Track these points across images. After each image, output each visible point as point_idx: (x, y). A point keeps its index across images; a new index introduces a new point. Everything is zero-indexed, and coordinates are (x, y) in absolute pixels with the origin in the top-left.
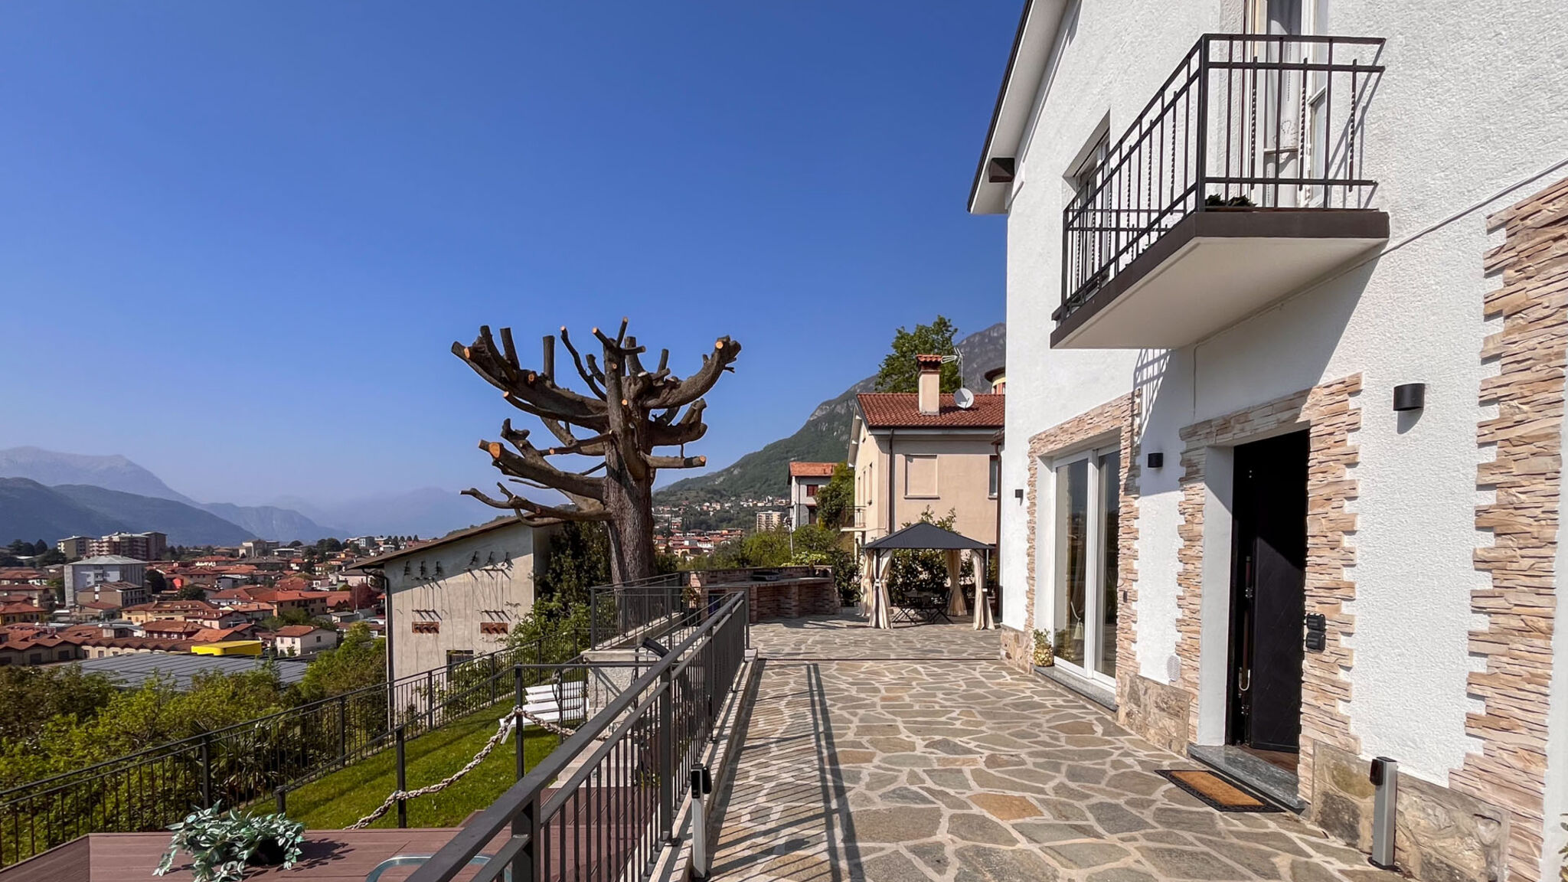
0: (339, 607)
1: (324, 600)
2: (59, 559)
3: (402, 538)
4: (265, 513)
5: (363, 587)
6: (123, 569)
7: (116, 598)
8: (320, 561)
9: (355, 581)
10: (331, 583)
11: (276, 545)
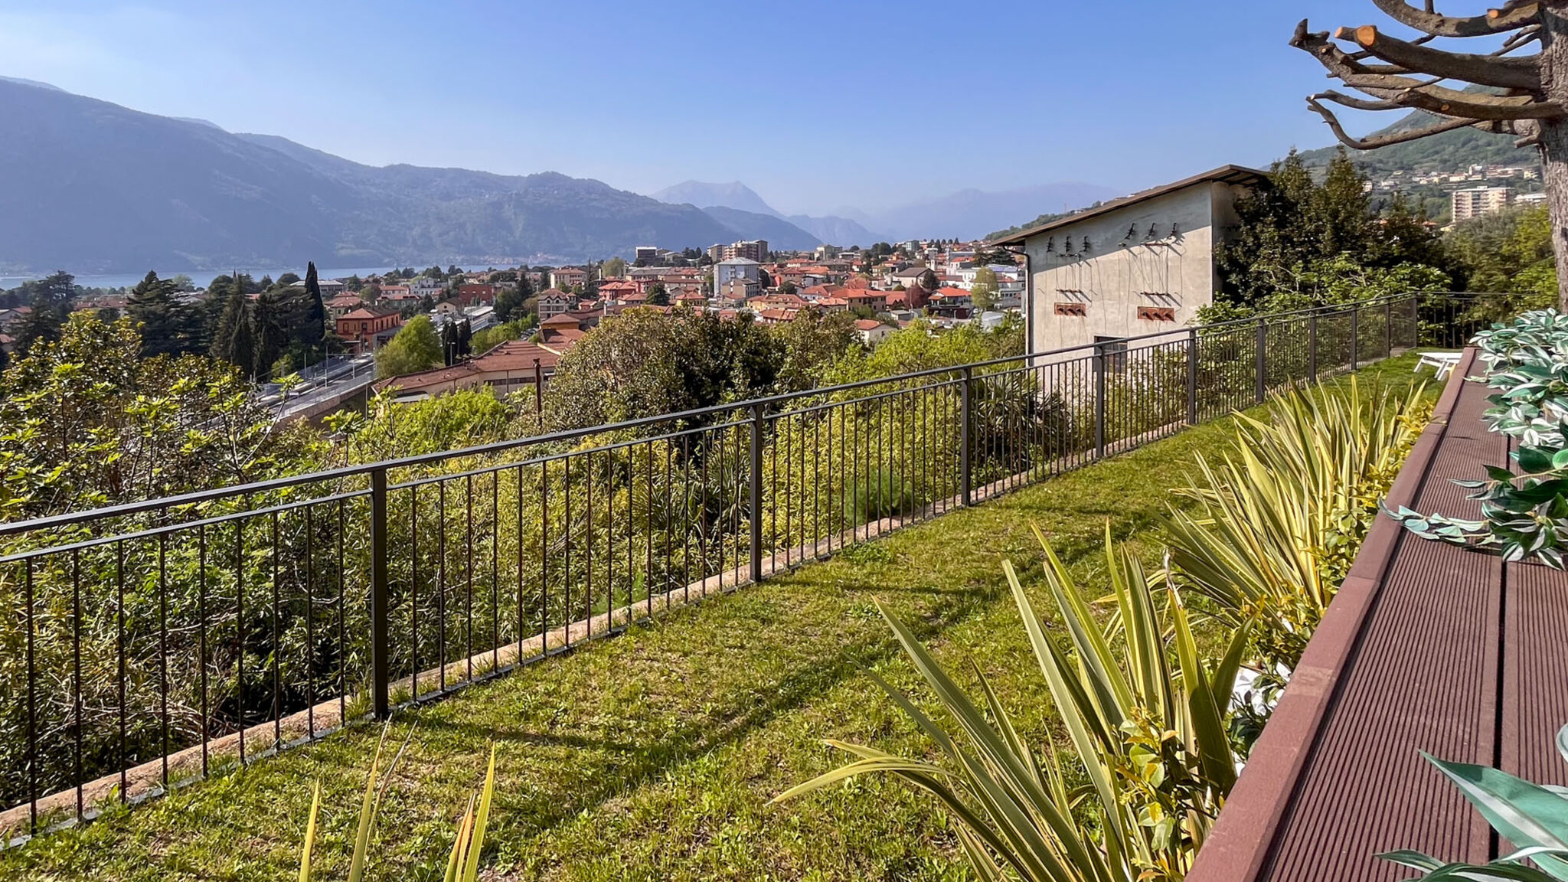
0: (897, 306)
1: (884, 298)
2: (707, 260)
3: (944, 241)
4: (830, 221)
5: (916, 287)
6: (747, 267)
7: (741, 291)
8: (877, 262)
9: (907, 282)
10: (886, 284)
11: (840, 249)
